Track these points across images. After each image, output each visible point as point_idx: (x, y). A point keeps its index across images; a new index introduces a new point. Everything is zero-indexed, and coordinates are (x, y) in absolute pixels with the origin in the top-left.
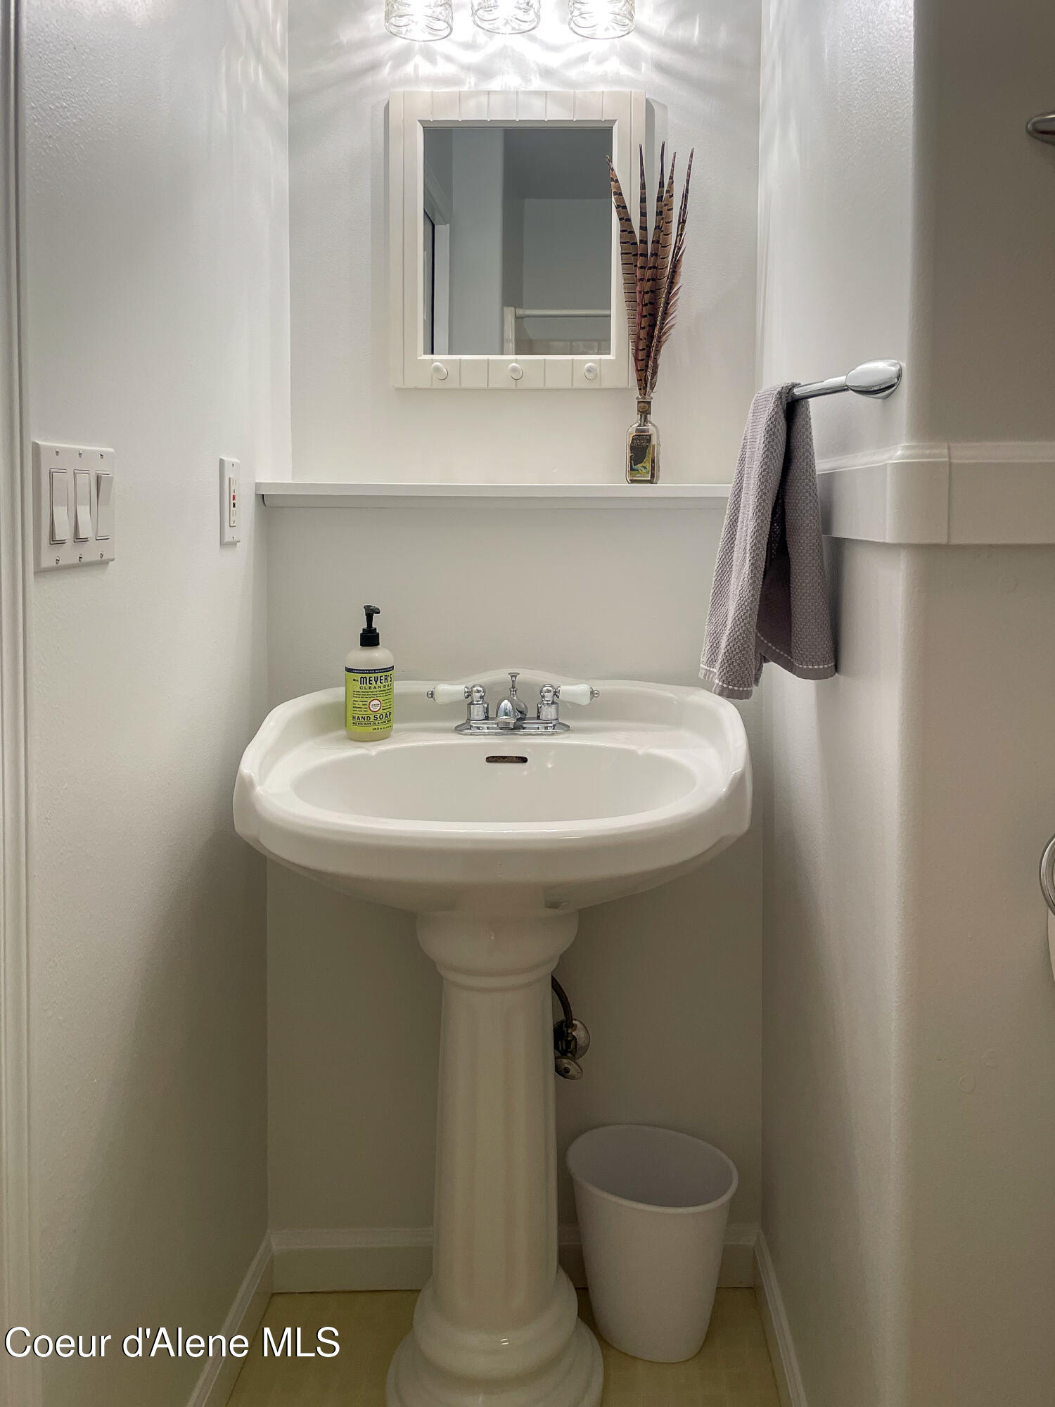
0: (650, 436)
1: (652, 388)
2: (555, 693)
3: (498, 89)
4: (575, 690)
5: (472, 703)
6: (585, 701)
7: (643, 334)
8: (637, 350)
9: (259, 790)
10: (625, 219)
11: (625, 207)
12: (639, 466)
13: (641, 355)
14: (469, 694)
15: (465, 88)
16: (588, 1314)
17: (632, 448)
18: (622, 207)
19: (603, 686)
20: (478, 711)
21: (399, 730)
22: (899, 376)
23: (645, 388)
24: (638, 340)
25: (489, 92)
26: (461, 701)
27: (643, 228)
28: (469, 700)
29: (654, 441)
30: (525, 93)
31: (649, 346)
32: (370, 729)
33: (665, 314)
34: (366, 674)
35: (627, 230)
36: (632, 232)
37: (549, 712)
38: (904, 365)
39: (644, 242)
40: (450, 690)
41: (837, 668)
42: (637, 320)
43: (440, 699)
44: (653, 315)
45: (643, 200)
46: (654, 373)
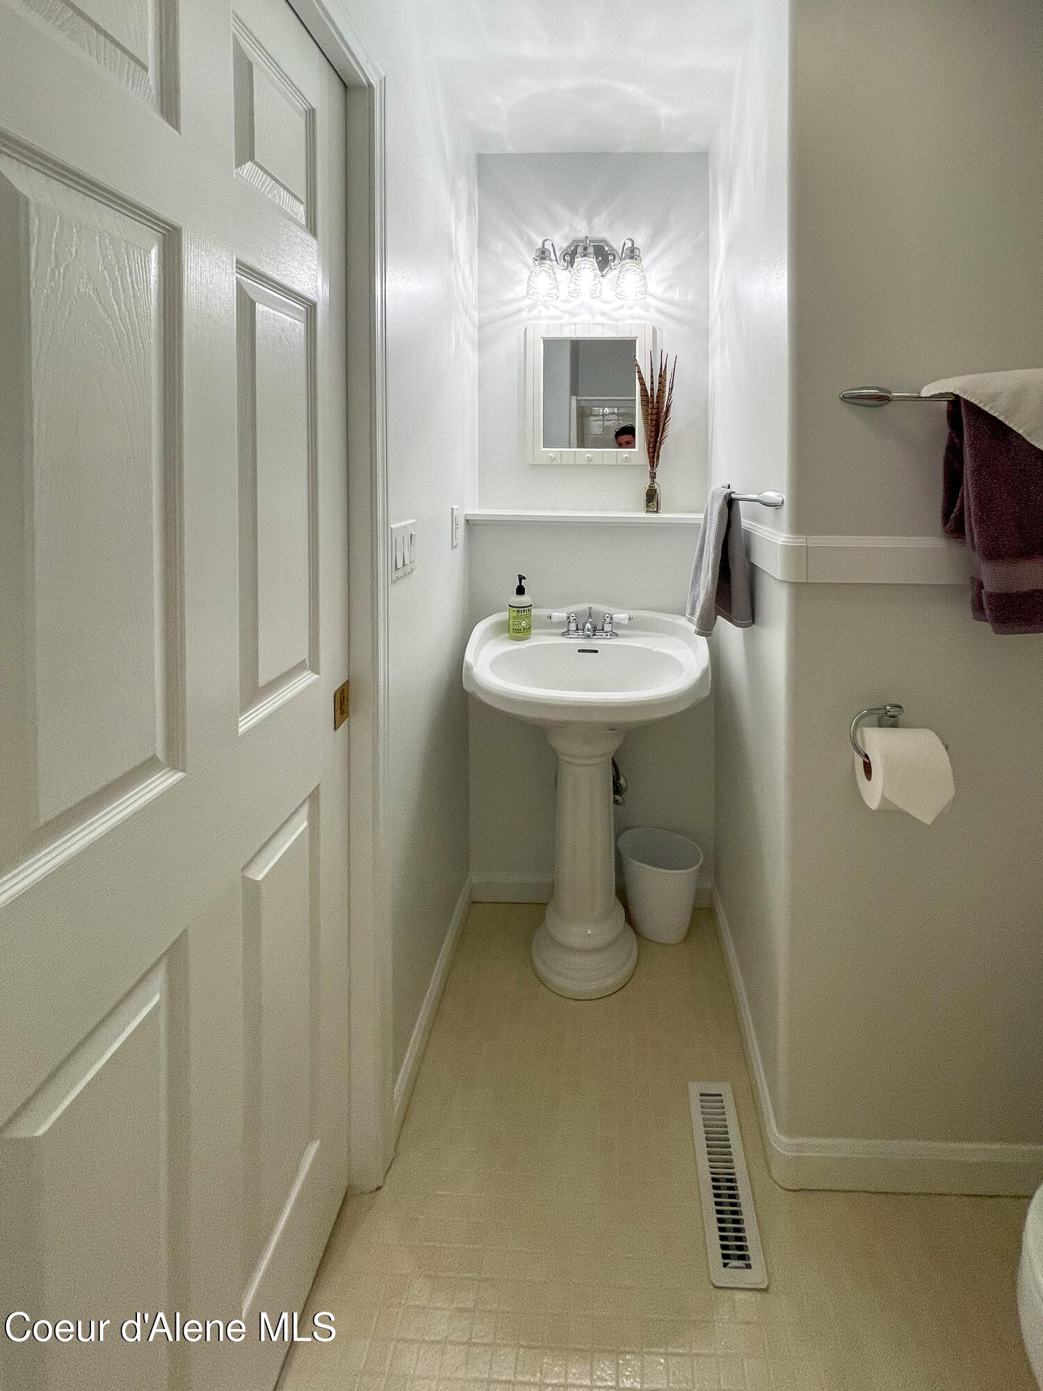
0: (656, 489)
1: (657, 466)
2: (611, 618)
3: (580, 322)
4: (621, 616)
5: (569, 622)
6: (626, 622)
7: (652, 440)
8: (649, 447)
9: (475, 669)
10: (643, 384)
11: (642, 379)
12: (651, 504)
13: (651, 450)
14: (568, 618)
15: (563, 321)
16: (629, 920)
17: (647, 495)
18: (641, 378)
19: (634, 613)
20: (573, 626)
21: (535, 634)
22: (783, 503)
23: (653, 466)
24: (649, 443)
25: (575, 324)
26: (565, 621)
27: (652, 390)
28: (568, 620)
29: (658, 491)
30: (593, 324)
31: (655, 446)
32: (521, 635)
33: (663, 430)
34: (520, 608)
35: (644, 389)
36: (646, 390)
37: (607, 628)
38: (785, 497)
39: (652, 396)
40: (559, 615)
41: (753, 622)
42: (649, 433)
43: (554, 620)
44: (657, 431)
45: (652, 377)
46: (658, 458)
